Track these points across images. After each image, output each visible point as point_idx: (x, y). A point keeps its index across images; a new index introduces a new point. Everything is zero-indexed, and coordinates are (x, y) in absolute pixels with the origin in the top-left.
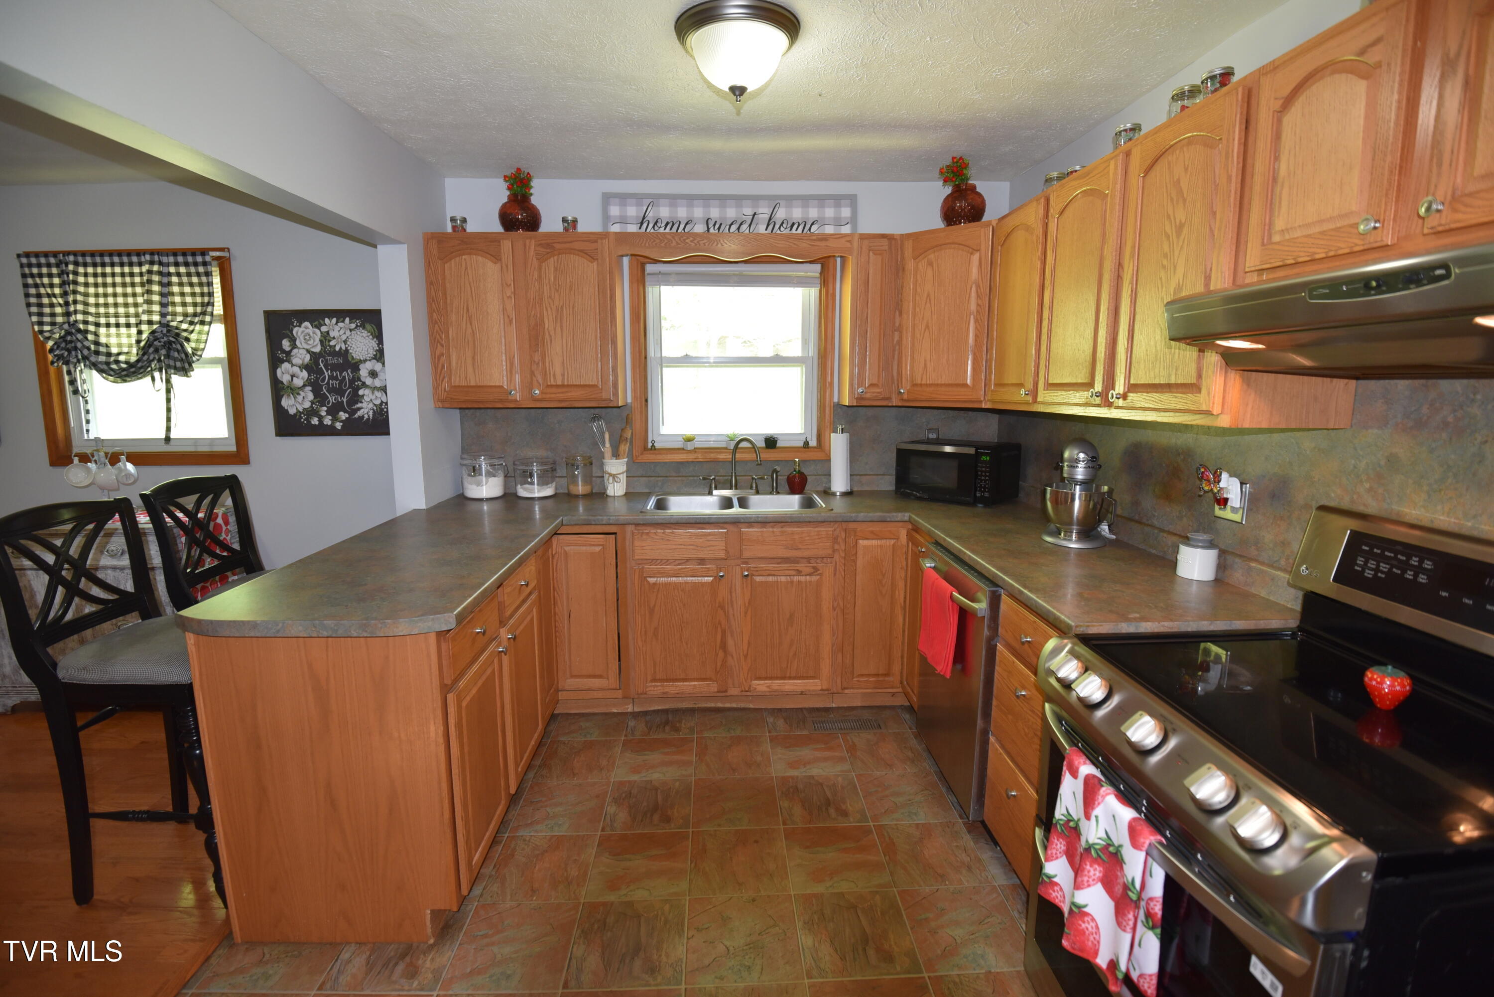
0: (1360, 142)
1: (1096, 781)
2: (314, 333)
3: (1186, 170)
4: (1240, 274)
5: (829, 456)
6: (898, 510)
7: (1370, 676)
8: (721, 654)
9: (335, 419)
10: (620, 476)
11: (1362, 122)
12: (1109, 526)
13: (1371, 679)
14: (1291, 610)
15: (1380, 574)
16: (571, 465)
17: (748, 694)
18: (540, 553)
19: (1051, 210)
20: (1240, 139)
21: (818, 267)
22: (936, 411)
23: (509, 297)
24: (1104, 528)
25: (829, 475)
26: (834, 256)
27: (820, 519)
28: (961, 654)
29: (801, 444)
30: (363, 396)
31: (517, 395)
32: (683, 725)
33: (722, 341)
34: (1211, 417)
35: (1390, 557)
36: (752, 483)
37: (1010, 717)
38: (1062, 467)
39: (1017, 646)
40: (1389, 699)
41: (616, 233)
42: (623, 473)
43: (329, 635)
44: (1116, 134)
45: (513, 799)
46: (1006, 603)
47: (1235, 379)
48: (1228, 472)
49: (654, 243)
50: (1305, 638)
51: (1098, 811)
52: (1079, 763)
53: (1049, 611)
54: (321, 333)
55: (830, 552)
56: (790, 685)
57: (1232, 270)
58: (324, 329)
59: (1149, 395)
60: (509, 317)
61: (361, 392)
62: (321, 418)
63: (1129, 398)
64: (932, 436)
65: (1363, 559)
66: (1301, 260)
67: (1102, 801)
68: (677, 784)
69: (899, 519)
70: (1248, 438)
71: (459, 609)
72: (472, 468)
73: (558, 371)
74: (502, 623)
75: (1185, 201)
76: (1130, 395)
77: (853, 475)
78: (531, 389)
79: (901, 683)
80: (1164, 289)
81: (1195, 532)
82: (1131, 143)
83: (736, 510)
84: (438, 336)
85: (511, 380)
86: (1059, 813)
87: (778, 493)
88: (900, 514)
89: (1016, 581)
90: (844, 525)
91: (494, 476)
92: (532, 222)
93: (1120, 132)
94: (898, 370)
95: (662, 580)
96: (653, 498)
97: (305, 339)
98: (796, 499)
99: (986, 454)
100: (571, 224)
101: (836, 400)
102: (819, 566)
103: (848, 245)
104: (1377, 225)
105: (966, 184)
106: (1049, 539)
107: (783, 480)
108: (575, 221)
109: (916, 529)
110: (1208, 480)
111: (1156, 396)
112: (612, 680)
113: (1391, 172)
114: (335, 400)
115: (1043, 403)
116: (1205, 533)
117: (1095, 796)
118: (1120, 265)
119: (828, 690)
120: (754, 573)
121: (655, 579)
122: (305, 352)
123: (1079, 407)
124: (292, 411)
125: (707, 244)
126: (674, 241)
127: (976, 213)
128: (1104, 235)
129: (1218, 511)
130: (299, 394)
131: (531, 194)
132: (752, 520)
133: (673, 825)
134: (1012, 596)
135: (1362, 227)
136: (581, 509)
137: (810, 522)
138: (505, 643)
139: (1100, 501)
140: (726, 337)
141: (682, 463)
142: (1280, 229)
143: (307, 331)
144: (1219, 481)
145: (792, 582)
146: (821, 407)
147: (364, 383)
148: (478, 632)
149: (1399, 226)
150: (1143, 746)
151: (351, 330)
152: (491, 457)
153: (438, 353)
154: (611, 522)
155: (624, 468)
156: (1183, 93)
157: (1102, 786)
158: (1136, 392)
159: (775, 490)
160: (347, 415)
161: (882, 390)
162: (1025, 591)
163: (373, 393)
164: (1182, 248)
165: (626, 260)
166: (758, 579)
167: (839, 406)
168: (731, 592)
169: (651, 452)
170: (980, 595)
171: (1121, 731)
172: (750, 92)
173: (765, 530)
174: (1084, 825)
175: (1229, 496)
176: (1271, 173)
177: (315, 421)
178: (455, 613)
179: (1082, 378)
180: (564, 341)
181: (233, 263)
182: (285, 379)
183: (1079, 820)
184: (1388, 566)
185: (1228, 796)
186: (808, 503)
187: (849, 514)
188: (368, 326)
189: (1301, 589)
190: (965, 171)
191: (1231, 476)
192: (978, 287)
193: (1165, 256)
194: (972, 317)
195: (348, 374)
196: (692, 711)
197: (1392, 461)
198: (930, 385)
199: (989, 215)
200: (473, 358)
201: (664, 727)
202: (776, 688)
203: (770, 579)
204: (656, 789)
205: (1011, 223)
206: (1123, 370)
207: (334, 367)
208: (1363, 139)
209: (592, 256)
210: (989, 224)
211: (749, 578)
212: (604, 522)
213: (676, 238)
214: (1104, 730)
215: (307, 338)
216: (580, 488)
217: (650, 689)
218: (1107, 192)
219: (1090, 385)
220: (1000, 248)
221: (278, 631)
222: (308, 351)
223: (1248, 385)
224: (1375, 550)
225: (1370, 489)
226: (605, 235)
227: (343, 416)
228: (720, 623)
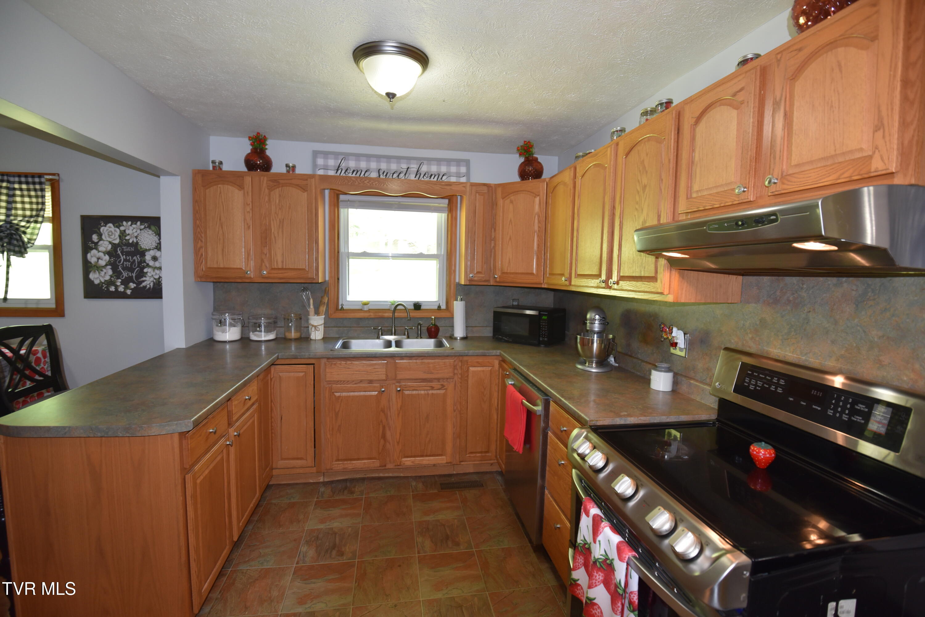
0: (735, 144)
1: (599, 517)
2: (115, 231)
3: (647, 155)
4: (676, 214)
5: (453, 315)
6: (494, 349)
7: (752, 448)
8: (382, 442)
9: (126, 287)
10: (320, 327)
11: (735, 133)
12: (614, 358)
13: (753, 450)
14: (714, 408)
15: (757, 388)
16: (287, 320)
17: (400, 467)
18: (261, 377)
19: (577, 175)
20: (674, 139)
21: (446, 201)
22: (517, 288)
23: (249, 212)
24: (612, 360)
25: (453, 326)
26: (456, 195)
27: (445, 354)
28: (528, 439)
29: (436, 308)
30: (147, 273)
31: (251, 274)
32: (356, 490)
33: (395, 242)
34: (663, 296)
35: (762, 377)
36: (405, 331)
37: (556, 477)
38: (586, 323)
39: (559, 433)
40: (763, 462)
41: (320, 175)
42: (322, 325)
43: (102, 436)
44: (612, 133)
45: (236, 545)
46: (553, 406)
47: (675, 275)
48: (677, 327)
49: (344, 183)
50: (720, 425)
51: (600, 538)
52: (590, 507)
53: (575, 412)
54: (120, 231)
55: (452, 375)
56: (426, 461)
57: (672, 212)
58: (122, 228)
59: (630, 282)
60: (247, 224)
61: (145, 270)
62: (116, 287)
63: (620, 284)
64: (515, 303)
65: (749, 379)
66: (707, 208)
67: (602, 531)
68: (350, 529)
69: (493, 354)
70: (687, 308)
71: (196, 417)
72: (219, 321)
73: (280, 259)
74: (230, 425)
75: (647, 172)
76: (620, 282)
77: (467, 327)
78: (261, 271)
79: (496, 457)
80: (637, 221)
81: (660, 362)
82: (619, 138)
83: (393, 349)
84: (199, 235)
85: (248, 265)
86: (579, 540)
87: (421, 338)
88: (494, 351)
89: (558, 393)
90: (461, 358)
91: (234, 326)
92: (267, 166)
93: (614, 132)
94: (494, 264)
95: (344, 394)
96: (341, 341)
97: (109, 235)
98: (432, 341)
99: (545, 315)
100: (291, 169)
101: (457, 281)
102: (445, 383)
103: (464, 189)
104: (745, 189)
105: (532, 156)
106: (579, 367)
107: (424, 329)
108: (294, 167)
109: (504, 360)
110: (665, 332)
111: (634, 283)
112: (310, 461)
113: (751, 160)
114: (127, 275)
115: (575, 286)
116: (666, 363)
117: (599, 528)
118: (614, 208)
119: (450, 463)
120: (404, 389)
121: (340, 393)
122: (108, 243)
123: (594, 289)
124: (97, 282)
125: (377, 185)
126: (357, 182)
127: (538, 174)
128: (605, 190)
129: (672, 350)
130: (102, 271)
131: (266, 149)
132: (403, 355)
133: (345, 558)
134: (555, 402)
135: (737, 191)
136: (293, 349)
137: (439, 356)
138: (232, 438)
139: (608, 343)
140: (398, 240)
141: (361, 319)
142: (696, 190)
143: (110, 229)
144: (672, 333)
145: (428, 394)
146: (449, 285)
147: (148, 265)
148: (211, 432)
149: (757, 190)
150: (624, 496)
151: (141, 230)
152: (233, 314)
153: (199, 246)
154: (311, 356)
155: (322, 322)
156: (647, 112)
157: (603, 521)
158: (624, 281)
159: (419, 336)
160: (135, 285)
161: (484, 276)
162: (563, 399)
163: (154, 271)
164: (646, 198)
165: (327, 192)
166: (407, 392)
167: (459, 284)
168: (389, 401)
169: (341, 311)
170: (539, 402)
171: (611, 487)
172: (398, 97)
173: (411, 361)
174: (593, 546)
175: (678, 341)
176: (691, 158)
177: (112, 289)
178: (192, 420)
179: (595, 272)
180: (284, 240)
181: (61, 184)
182: (93, 260)
183: (590, 543)
184: (761, 383)
185: (671, 526)
186: (440, 345)
187: (463, 351)
188: (153, 228)
189: (718, 397)
190: (531, 150)
191: (678, 330)
192: (539, 216)
193: (637, 203)
194: (536, 234)
195: (137, 258)
196: (363, 479)
197: (763, 322)
198: (513, 273)
199: (546, 175)
200: (223, 250)
201: (344, 491)
202: (418, 462)
203: (414, 392)
204: (336, 534)
205: (556, 180)
206: (617, 268)
207: (127, 254)
208: (736, 142)
209: (304, 189)
210: (545, 180)
211: (401, 392)
212: (306, 357)
213: (358, 180)
214: (603, 486)
215: (110, 234)
216: (293, 334)
217: (335, 466)
218: (606, 165)
219: (599, 276)
220: (550, 194)
221: (65, 433)
222: (110, 243)
223: (683, 278)
224: (755, 374)
225: (752, 338)
226: (312, 176)
227: (132, 285)
228: (381, 421)
